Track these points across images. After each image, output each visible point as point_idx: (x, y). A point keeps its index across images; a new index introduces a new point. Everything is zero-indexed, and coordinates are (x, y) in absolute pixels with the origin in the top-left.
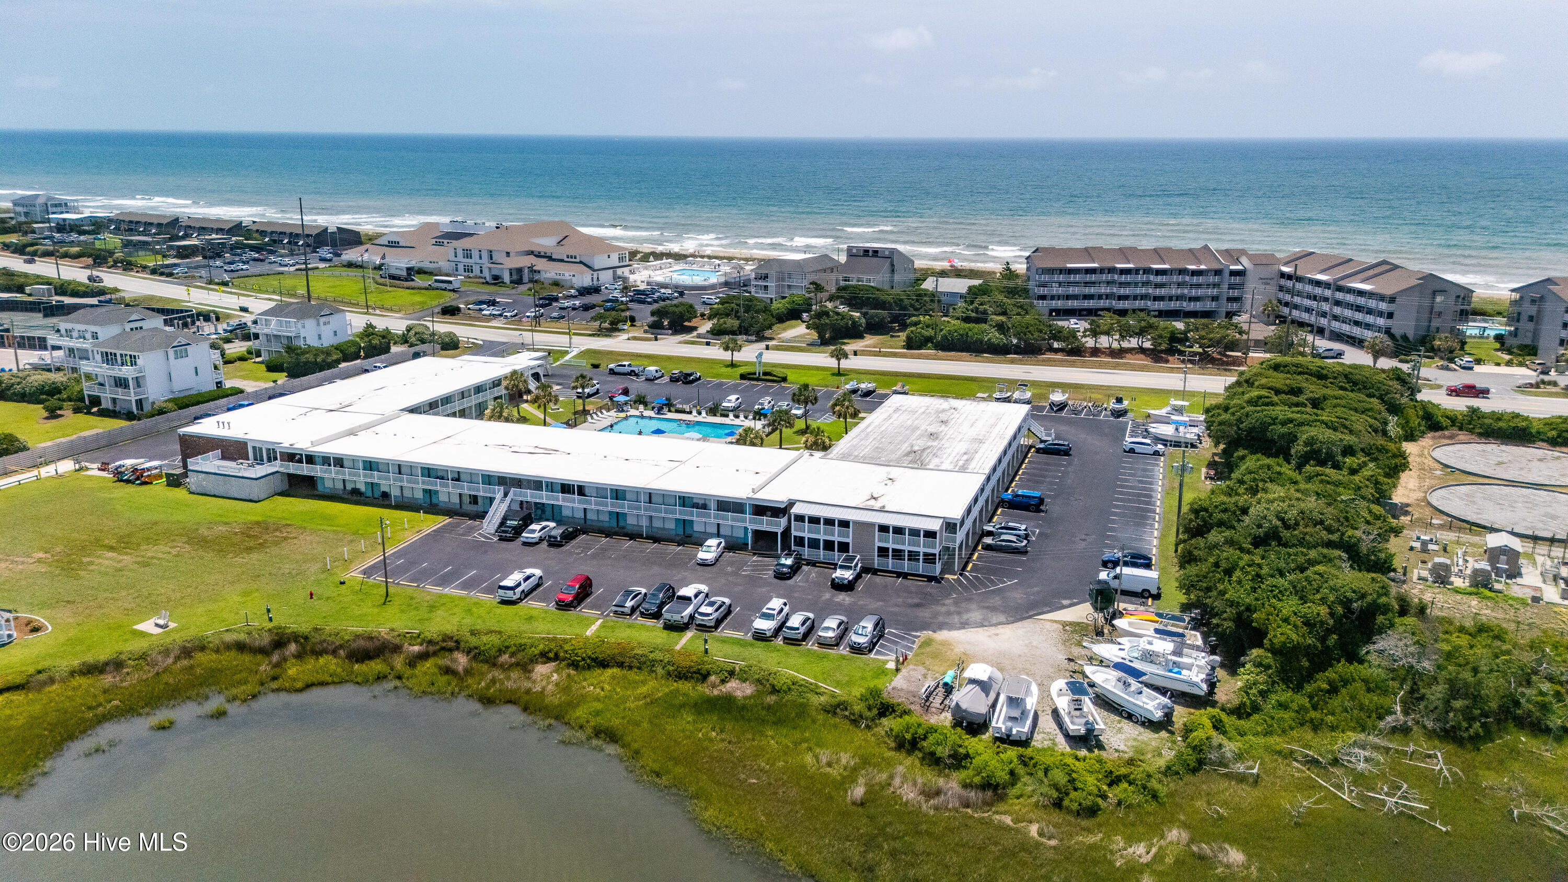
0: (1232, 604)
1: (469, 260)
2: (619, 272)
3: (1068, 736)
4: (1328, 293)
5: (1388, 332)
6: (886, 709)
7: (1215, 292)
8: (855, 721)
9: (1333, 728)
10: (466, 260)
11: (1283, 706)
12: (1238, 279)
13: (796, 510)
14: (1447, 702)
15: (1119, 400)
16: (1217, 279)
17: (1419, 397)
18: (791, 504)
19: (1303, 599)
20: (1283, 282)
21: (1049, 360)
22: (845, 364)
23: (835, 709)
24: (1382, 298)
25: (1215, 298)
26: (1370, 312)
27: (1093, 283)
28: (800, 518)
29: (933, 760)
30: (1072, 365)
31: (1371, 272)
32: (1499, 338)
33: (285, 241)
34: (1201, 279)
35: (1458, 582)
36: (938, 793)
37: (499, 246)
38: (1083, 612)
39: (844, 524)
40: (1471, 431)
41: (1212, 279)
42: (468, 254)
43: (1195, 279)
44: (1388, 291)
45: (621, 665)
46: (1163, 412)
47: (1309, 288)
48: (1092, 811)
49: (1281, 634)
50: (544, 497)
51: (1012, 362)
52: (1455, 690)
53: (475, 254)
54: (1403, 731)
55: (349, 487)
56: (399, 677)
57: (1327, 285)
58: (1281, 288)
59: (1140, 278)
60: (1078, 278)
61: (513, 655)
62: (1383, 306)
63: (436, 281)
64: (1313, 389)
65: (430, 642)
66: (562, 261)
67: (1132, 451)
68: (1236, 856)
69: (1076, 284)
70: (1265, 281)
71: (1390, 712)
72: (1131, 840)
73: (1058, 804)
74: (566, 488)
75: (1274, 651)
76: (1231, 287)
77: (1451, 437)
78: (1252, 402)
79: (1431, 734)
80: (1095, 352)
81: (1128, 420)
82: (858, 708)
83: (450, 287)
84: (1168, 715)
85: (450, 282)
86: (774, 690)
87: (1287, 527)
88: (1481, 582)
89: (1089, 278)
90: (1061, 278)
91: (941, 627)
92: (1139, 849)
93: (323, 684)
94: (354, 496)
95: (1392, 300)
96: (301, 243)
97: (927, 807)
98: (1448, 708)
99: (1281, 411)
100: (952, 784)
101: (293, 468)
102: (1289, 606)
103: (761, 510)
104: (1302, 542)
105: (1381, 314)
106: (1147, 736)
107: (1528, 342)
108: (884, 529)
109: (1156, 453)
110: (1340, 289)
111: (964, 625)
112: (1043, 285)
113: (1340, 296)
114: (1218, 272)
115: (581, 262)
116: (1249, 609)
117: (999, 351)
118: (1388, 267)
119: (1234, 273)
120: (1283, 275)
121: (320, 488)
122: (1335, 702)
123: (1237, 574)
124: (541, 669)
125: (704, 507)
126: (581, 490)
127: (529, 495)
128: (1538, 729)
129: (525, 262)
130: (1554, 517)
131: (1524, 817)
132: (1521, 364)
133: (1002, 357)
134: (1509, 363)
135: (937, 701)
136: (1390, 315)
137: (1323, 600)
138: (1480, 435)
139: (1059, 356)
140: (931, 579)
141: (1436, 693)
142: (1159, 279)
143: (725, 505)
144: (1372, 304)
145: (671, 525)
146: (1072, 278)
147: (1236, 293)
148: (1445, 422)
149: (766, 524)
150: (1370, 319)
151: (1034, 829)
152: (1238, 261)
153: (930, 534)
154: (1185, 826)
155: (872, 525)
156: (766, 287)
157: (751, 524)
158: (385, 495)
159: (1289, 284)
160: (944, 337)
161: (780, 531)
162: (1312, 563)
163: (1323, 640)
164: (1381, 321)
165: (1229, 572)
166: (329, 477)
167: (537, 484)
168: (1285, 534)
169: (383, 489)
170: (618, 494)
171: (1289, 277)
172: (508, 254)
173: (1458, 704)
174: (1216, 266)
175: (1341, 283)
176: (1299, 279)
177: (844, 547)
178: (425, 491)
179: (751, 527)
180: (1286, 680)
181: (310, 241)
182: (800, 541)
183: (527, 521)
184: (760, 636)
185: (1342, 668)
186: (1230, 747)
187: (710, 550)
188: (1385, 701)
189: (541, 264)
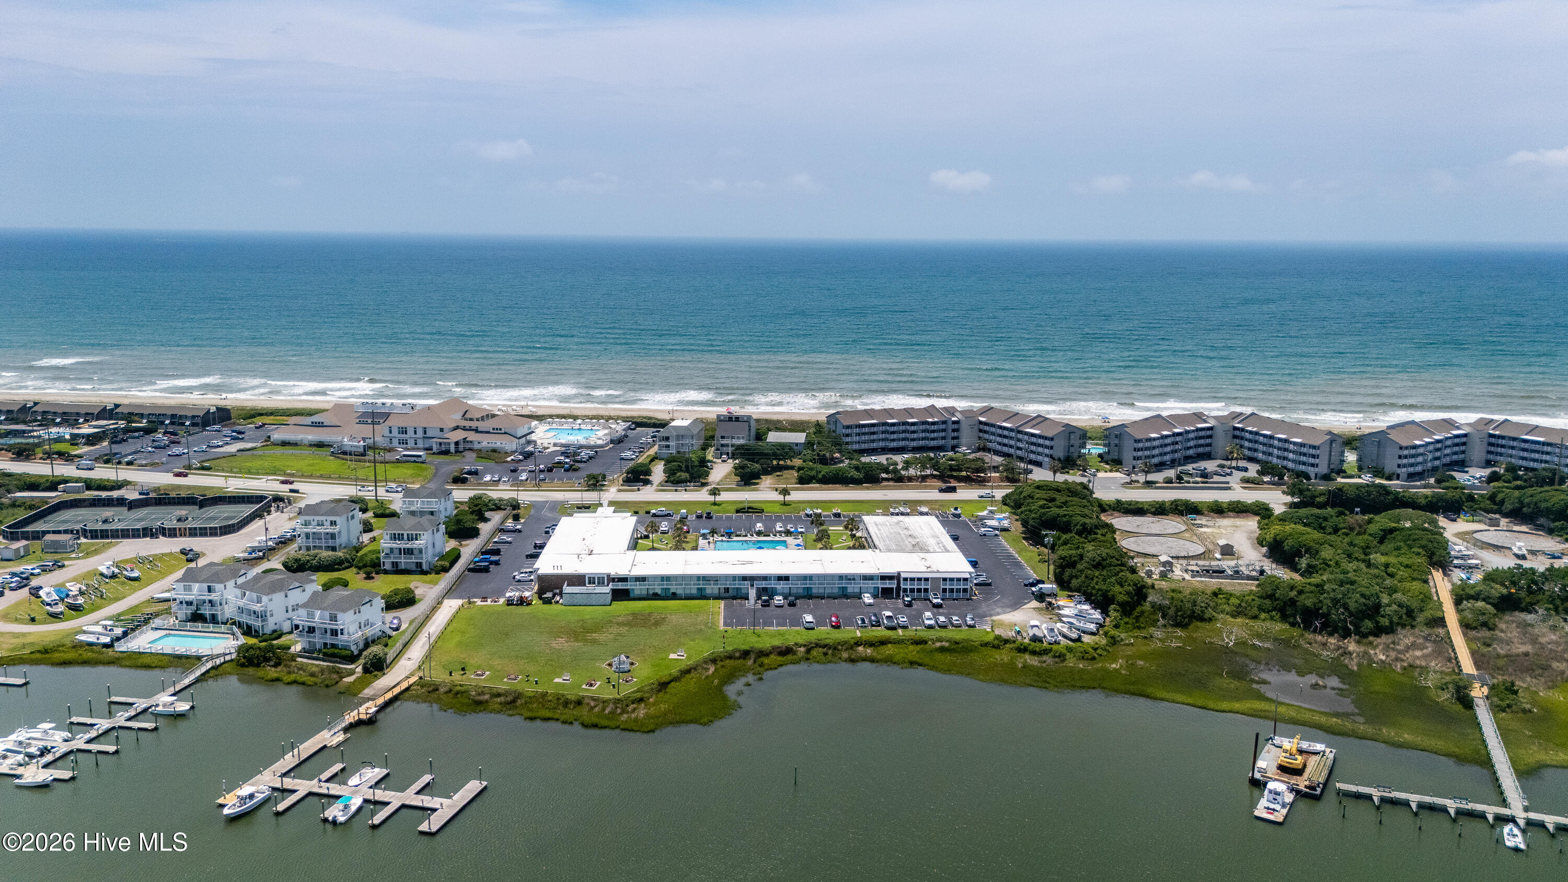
0: (1099, 590)
1: (404, 436)
2: (528, 437)
3: (1071, 640)
4: (1013, 434)
5: (1051, 456)
6: (1006, 641)
7: (943, 434)
8: (997, 647)
9: (1144, 628)
10: (401, 436)
11: (1126, 623)
12: (956, 426)
13: (903, 575)
14: (1176, 613)
15: (956, 509)
16: (944, 426)
17: (1094, 496)
18: (899, 574)
19: (1122, 586)
20: (981, 427)
21: (887, 486)
22: (788, 498)
23: (986, 645)
24: (1046, 438)
25: (943, 438)
26: (1039, 445)
27: (874, 433)
28: (905, 579)
29: (1034, 653)
30: (901, 488)
31: (1034, 422)
32: (1100, 456)
33: (167, 422)
34: (936, 427)
35: (1154, 577)
36: (1045, 662)
37: (433, 425)
38: (1034, 604)
39: (927, 579)
40: (1119, 511)
41: (943, 427)
42: (403, 431)
43: (933, 428)
44: (1050, 435)
45: (890, 643)
46: (985, 513)
47: (999, 431)
48: (1094, 658)
49: (1122, 598)
50: (772, 584)
51: (868, 489)
52: (1178, 610)
53: (411, 432)
54: (1165, 626)
55: (651, 592)
56: (808, 659)
57: (1011, 430)
58: (981, 431)
59: (902, 428)
60: (866, 430)
61: (842, 646)
62: (1047, 443)
63: (404, 456)
64: (1060, 498)
65: (805, 646)
66: (488, 432)
67: (985, 535)
68: (1142, 663)
69: (864, 434)
70: (972, 426)
71: (1158, 620)
72: (1111, 664)
73: (1083, 658)
74: (780, 578)
75: (1120, 604)
76: (954, 430)
77: (1112, 515)
78: (1042, 507)
79: (1173, 626)
80: (910, 479)
81: (963, 518)
82: (996, 642)
83: (420, 460)
84: (1080, 637)
85: (420, 456)
86: (957, 643)
87: (1104, 560)
88: (1163, 575)
89: (872, 429)
90: (858, 430)
91: (991, 616)
92: (1114, 666)
93: (781, 665)
94: (655, 597)
95: (1052, 439)
96: (188, 423)
97: (1044, 665)
98: (1177, 616)
99: (1055, 510)
100: (1047, 659)
101: (620, 586)
102: (1117, 588)
103: (884, 578)
104: (1110, 565)
105: (1047, 447)
106: (1093, 637)
107: (1116, 457)
108: (945, 579)
109: (996, 535)
110: (1019, 432)
111: (998, 614)
112: (847, 435)
113: (1020, 436)
114: (944, 422)
115: (505, 433)
116: (1107, 591)
117: (856, 482)
118: (1042, 419)
119: (954, 422)
120: (981, 423)
121: (632, 595)
122: (1141, 619)
123: (1095, 580)
124: (861, 648)
125: (854, 579)
126: (786, 578)
127: (763, 584)
128: (1202, 619)
129: (459, 435)
130: (1172, 548)
131: (1209, 642)
132: (1117, 471)
133: (860, 486)
134: (1111, 471)
135: (1019, 638)
136: (1052, 448)
137: (1129, 585)
138: (1123, 513)
139: (891, 483)
140: (968, 599)
141: (1171, 612)
142: (913, 428)
143: (868, 578)
144: (1041, 441)
145: (836, 591)
146: (864, 430)
147: (956, 434)
148: (1107, 508)
149: (888, 584)
150: (1040, 449)
151: (1081, 666)
152: (953, 415)
153: (966, 580)
154: (1122, 658)
155: (938, 579)
156: (668, 446)
157: (881, 585)
158: (674, 594)
159: (986, 428)
160: (824, 476)
161: (895, 586)
162: (1119, 572)
163: (1132, 598)
164: (1047, 451)
165: (1092, 579)
166: (638, 589)
167: (765, 578)
168: (1105, 563)
169: (672, 591)
170: (810, 577)
171: (985, 424)
172: (442, 430)
173: (1179, 614)
174: (944, 419)
175: (1020, 429)
176: (993, 426)
177: (926, 590)
178: (698, 589)
179: (881, 586)
180: (1125, 615)
181: (199, 420)
182: (905, 590)
183: (771, 598)
184: (930, 627)
185: (1139, 609)
186: (1123, 636)
187: (868, 599)
188: (1156, 617)
189: (471, 436)
